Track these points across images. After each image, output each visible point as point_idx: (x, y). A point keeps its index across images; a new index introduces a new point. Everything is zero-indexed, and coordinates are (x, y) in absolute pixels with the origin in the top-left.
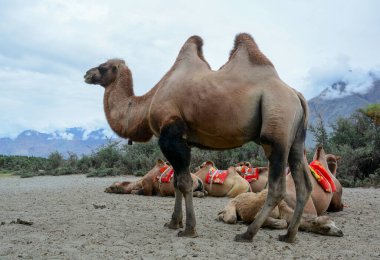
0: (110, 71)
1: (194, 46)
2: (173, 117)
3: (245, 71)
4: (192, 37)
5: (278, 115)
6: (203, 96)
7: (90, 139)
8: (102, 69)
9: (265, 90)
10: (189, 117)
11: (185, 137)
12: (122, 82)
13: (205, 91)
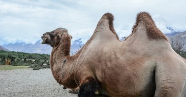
0: (56, 38)
1: (106, 21)
2: (89, 78)
3: (143, 44)
4: (105, 15)
5: (169, 85)
6: (109, 64)
7: (74, 44)
8: (52, 35)
9: (158, 62)
10: (99, 79)
11: (97, 93)
12: (62, 46)
13: (111, 61)
